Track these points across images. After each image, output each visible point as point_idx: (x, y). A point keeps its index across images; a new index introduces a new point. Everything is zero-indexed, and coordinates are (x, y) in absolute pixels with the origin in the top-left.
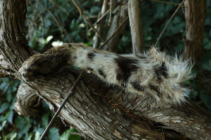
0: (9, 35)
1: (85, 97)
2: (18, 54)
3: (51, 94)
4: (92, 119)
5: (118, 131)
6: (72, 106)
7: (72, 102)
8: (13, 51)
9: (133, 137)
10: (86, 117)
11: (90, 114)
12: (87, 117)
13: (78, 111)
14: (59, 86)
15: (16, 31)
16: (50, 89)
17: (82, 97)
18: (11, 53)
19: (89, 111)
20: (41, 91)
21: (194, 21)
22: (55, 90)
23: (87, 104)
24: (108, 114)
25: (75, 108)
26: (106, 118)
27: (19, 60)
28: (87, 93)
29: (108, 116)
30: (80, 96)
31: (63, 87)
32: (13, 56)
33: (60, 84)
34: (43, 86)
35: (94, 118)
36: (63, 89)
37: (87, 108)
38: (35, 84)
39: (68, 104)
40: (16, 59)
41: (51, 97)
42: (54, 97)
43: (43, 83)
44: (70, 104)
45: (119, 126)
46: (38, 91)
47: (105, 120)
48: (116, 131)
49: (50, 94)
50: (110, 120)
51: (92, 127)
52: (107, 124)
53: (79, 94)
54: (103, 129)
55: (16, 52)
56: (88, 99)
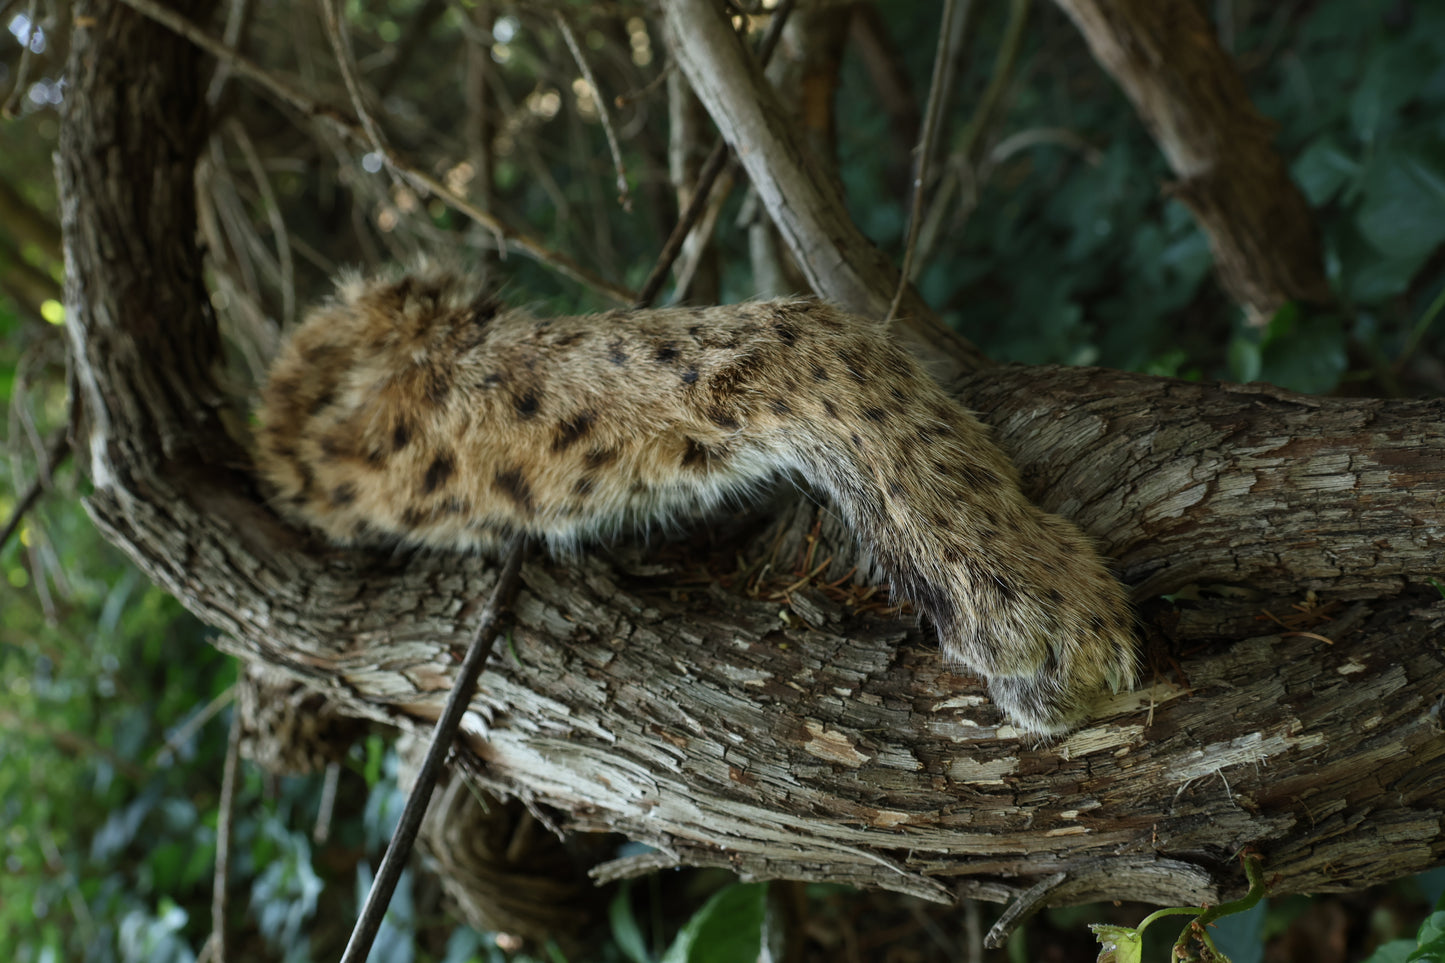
0: (130, 445)
1: (580, 607)
2: (193, 519)
3: (409, 665)
4: (651, 710)
5: (827, 720)
6: (525, 682)
7: (516, 665)
8: (163, 514)
9: (938, 728)
10: (611, 717)
11: (632, 689)
12: (619, 710)
13: (561, 700)
14: (434, 606)
15: (159, 413)
16: (392, 643)
17: (564, 612)
18: (159, 528)
19: (620, 670)
20: (355, 676)
21: (1156, 57)
22: (420, 637)
23: (597, 640)
24: (743, 645)
25: (541, 691)
26: (732, 673)
27: (205, 545)
28: (593, 582)
29: (743, 660)
30: (553, 614)
31: (457, 605)
32: (169, 537)
33: (438, 595)
34: (351, 642)
35: (659, 702)
36: (461, 615)
37: (604, 658)
38: (310, 646)
39: (501, 682)
40: (191, 551)
41: (419, 689)
42: (430, 684)
43: (347, 620)
44: (511, 676)
45: (828, 690)
46: (344, 682)
47: (723, 686)
48: (815, 728)
49: (402, 669)
50: (756, 678)
51: (663, 760)
52: (744, 703)
53: (549, 604)
54: (728, 747)
55: (180, 512)
56: (599, 612)
